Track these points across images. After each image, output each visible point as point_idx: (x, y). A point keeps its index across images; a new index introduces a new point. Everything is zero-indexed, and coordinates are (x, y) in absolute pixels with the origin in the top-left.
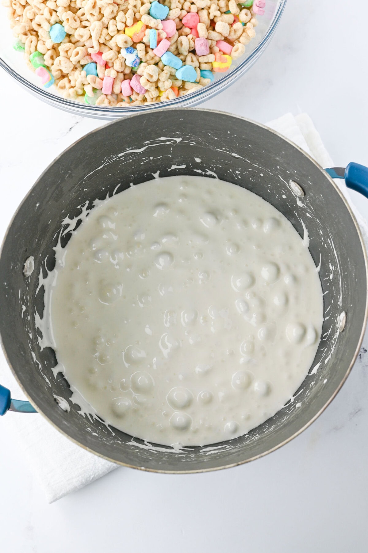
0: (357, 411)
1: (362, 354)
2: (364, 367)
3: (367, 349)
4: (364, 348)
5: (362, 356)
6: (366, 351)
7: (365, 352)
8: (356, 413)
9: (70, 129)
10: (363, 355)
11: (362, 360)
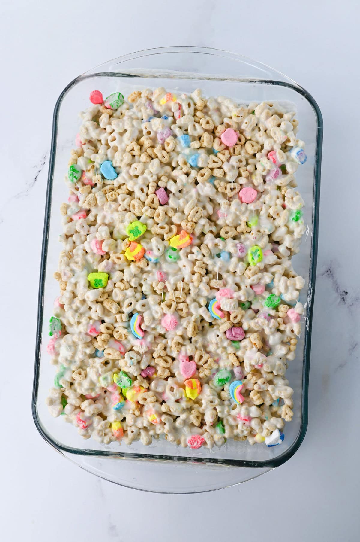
0: (354, 346)
1: (344, 297)
2: (349, 307)
3: (347, 291)
4: (344, 291)
5: (344, 298)
6: (347, 293)
7: (346, 295)
8: (354, 347)
9: (35, 178)
10: (346, 298)
11: (345, 302)
